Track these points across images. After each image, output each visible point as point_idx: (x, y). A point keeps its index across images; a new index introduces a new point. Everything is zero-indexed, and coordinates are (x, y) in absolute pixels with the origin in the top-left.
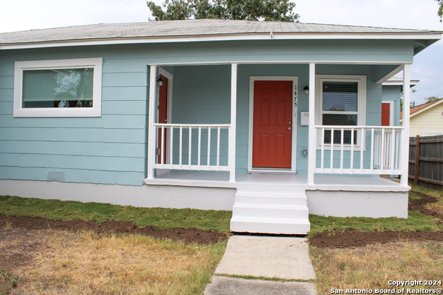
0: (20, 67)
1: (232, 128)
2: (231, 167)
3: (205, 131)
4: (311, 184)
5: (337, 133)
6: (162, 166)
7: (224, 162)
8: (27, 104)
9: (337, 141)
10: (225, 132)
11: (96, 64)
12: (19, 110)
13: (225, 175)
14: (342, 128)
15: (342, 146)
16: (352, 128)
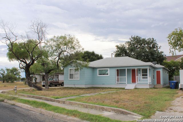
0: (98, 69)
1: (126, 77)
2: (126, 82)
3: (123, 78)
4: (136, 84)
5: (145, 77)
6: (117, 82)
7: (125, 81)
8: (99, 74)
9: (145, 78)
10: (125, 78)
11: (109, 69)
12: (98, 75)
13: (126, 83)
14: (145, 76)
15: (144, 79)
16: (147, 76)
